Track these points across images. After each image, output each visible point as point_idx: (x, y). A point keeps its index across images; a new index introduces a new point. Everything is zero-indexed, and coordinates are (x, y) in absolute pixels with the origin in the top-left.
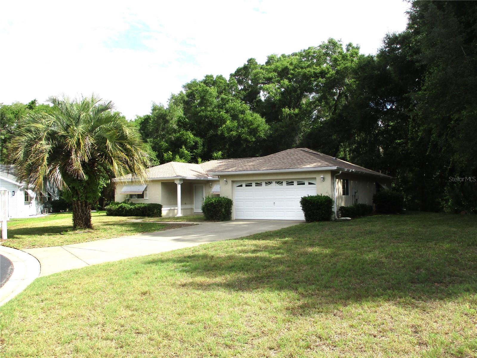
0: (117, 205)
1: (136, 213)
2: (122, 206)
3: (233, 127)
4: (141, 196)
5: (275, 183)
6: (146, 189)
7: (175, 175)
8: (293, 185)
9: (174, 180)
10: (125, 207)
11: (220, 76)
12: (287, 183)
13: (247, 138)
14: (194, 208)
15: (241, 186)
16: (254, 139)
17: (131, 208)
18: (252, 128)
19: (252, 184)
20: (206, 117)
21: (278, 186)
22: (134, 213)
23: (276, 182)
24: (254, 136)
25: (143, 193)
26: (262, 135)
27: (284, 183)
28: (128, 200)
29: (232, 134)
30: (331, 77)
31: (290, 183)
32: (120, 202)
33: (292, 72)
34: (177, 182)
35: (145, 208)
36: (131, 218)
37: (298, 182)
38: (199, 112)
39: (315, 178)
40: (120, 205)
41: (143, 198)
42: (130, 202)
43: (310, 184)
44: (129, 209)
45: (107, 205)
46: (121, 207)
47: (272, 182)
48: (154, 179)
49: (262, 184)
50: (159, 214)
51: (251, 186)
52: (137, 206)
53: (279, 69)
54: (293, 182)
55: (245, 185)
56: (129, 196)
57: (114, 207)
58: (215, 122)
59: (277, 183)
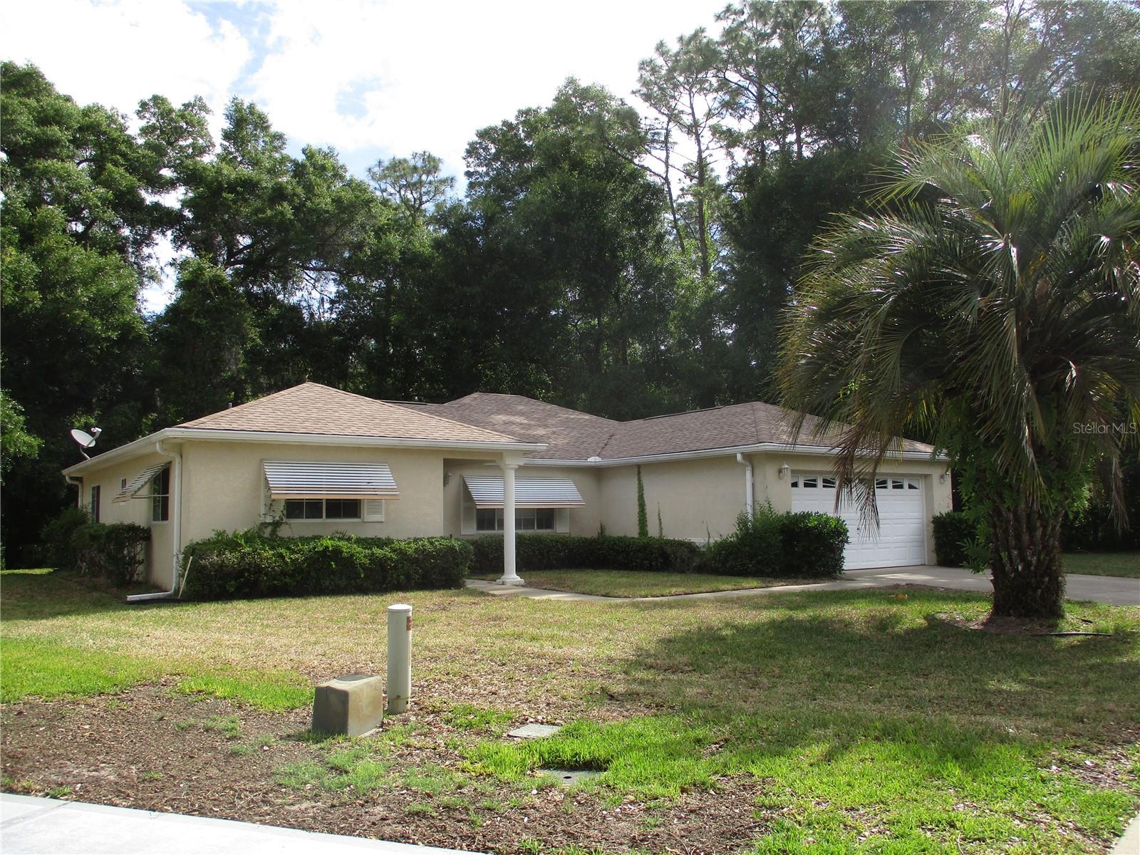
4: (345, 508)
8: (887, 487)
12: (877, 484)
15: (795, 485)
19: (815, 480)
28: (276, 525)
37: (893, 482)
43: (910, 487)
49: (835, 483)
51: (816, 486)
54: (886, 482)
55: (803, 484)
56: (281, 506)
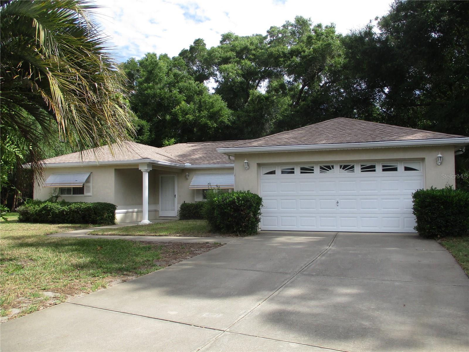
0: (39, 205)
1: (71, 218)
2: (47, 207)
3: (189, 110)
4: (79, 191)
5: (339, 167)
6: (88, 181)
7: (140, 158)
8: (374, 171)
9: (137, 165)
10: (51, 209)
11: (164, 55)
12: (362, 169)
13: (207, 124)
14: (160, 210)
15: (273, 173)
16: (215, 125)
17: (63, 211)
18: (212, 111)
19: (293, 169)
20: (155, 96)
21: (346, 174)
22: (69, 218)
23: (341, 167)
24: (216, 122)
25: (83, 186)
26: (226, 121)
27: (358, 169)
28: (57, 197)
29: (188, 119)
30: (309, 55)
31: (369, 168)
32: (43, 200)
33: (253, 52)
34: (142, 168)
35: (88, 209)
36: (63, 227)
37: (383, 166)
38: (146, 90)
39: (423, 160)
40: (42, 206)
41: (83, 193)
42: (59, 200)
43: (407, 169)
44: (59, 212)
45: (20, 204)
46: (45, 208)
47: (333, 167)
48: (103, 163)
49: (313, 170)
50: (111, 220)
51: (293, 173)
52: (73, 206)
53: (238, 49)
54: (374, 167)
55: (280, 172)
56: (58, 191)
57: (31, 208)
58: (166, 102)
59: (343, 169)
